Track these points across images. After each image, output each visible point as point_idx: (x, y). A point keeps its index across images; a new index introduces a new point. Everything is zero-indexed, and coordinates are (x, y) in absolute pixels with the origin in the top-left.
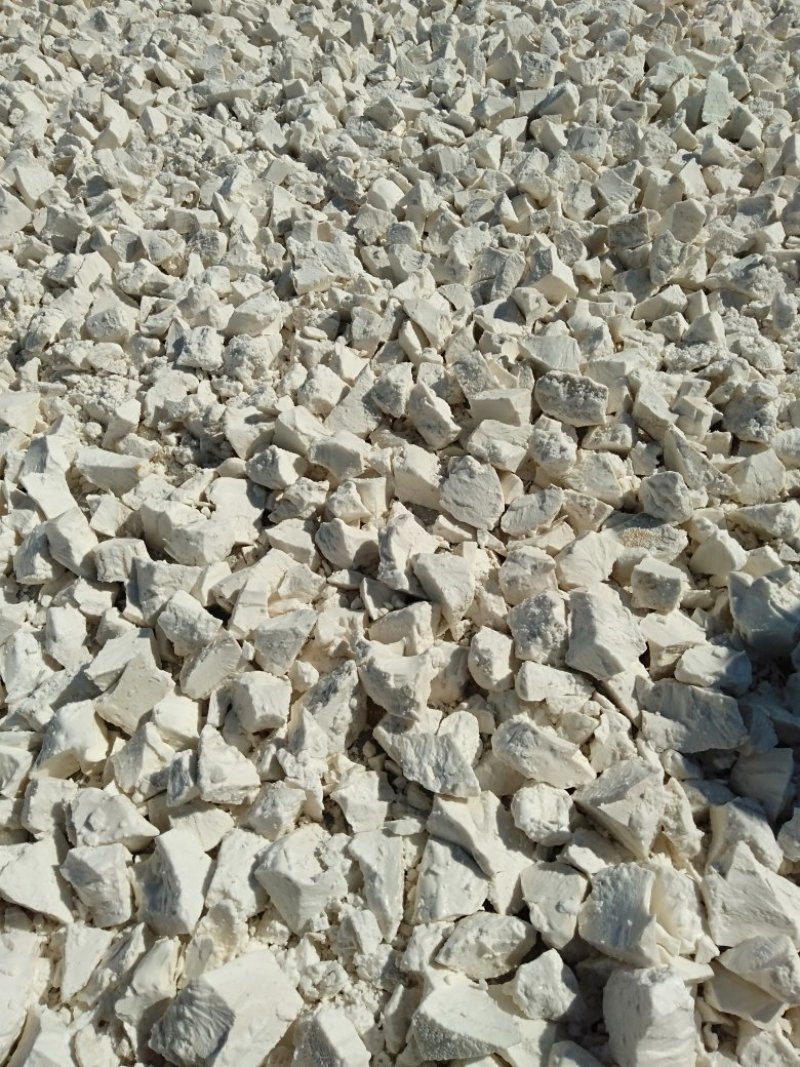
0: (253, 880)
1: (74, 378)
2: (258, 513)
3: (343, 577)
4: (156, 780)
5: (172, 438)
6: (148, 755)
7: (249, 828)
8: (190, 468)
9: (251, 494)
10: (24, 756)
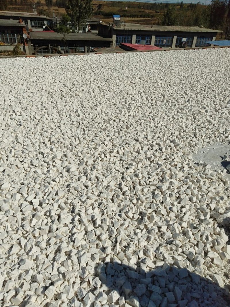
0: (37, 256)
1: (69, 193)
2: (71, 221)
3: (70, 234)
4: (38, 241)
5: (72, 207)
6: (39, 239)
7: (41, 252)
8: (70, 212)
9: (72, 219)
10: (31, 231)
